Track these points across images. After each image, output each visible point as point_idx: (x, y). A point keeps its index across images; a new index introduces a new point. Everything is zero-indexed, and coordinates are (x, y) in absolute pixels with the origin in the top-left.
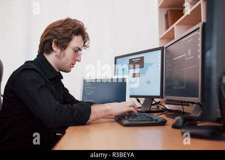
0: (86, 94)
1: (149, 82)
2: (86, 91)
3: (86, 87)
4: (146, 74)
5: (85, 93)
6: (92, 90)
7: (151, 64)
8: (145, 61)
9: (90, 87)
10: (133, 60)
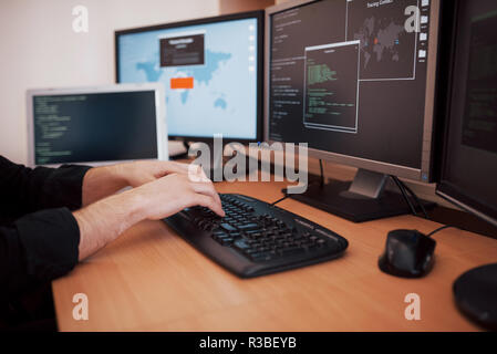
0: (46, 136)
1: (221, 103)
2: (45, 128)
3: (42, 118)
4: (211, 82)
5: (41, 134)
6: (62, 124)
7: (228, 56)
8: (208, 46)
9: (55, 118)
10: (172, 42)
